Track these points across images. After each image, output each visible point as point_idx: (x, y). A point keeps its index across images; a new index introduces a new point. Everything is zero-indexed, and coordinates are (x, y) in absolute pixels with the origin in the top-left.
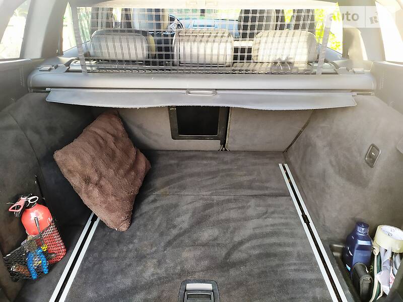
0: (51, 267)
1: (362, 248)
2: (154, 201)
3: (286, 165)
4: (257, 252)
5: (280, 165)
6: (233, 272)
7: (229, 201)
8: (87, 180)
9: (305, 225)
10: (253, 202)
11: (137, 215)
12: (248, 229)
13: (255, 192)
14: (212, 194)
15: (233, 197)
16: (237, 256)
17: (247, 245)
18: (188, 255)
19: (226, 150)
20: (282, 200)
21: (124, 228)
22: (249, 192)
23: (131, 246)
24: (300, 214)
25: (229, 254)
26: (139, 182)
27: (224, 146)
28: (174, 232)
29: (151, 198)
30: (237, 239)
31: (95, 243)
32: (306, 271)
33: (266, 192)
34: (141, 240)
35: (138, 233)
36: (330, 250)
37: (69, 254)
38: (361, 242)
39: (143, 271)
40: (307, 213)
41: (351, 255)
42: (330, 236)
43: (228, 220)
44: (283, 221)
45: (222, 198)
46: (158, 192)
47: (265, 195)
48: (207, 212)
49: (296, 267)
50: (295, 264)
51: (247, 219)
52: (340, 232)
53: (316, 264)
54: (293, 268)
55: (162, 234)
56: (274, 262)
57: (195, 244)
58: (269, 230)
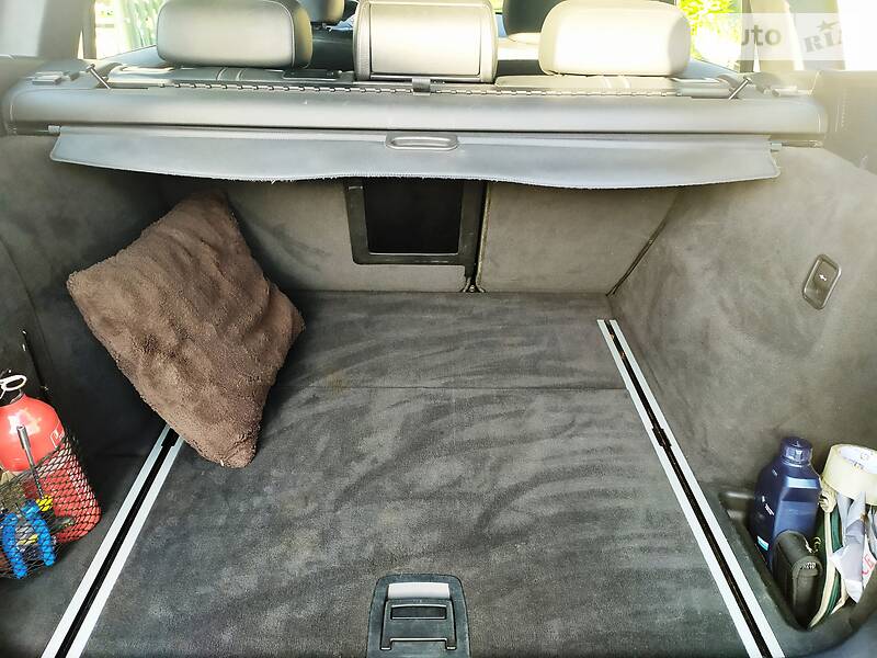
0: (62, 551)
1: (797, 495)
2: (314, 400)
3: (614, 323)
4: (551, 511)
5: (601, 323)
6: (496, 557)
7: (486, 400)
8: (151, 345)
9: (660, 451)
10: (540, 401)
11: (273, 431)
12: (531, 461)
13: (546, 381)
14: (446, 386)
15: (494, 392)
16: (505, 520)
17: (531, 495)
18: (393, 521)
19: (477, 290)
20: (606, 398)
21: (240, 459)
22: (532, 381)
23: (257, 501)
24: (649, 426)
25: (487, 517)
26: (276, 359)
27: (473, 283)
28: (359, 469)
29: (305, 394)
30: (505, 482)
31: (171, 495)
32: (666, 550)
33: (571, 380)
34: (280, 486)
35: (274, 472)
36: (722, 505)
37: (106, 520)
38: (793, 483)
39: (284, 557)
40: (663, 424)
41: (771, 512)
42: (721, 474)
43: (484, 442)
44: (610, 442)
45: (469, 394)
46: (321, 382)
47: (568, 387)
48: (436, 423)
49: (644, 543)
50: (641, 536)
51: (527, 439)
52: (743, 463)
53: (690, 534)
54: (636, 544)
55: (330, 474)
56: (594, 532)
57: (407, 495)
58: (578, 462)
